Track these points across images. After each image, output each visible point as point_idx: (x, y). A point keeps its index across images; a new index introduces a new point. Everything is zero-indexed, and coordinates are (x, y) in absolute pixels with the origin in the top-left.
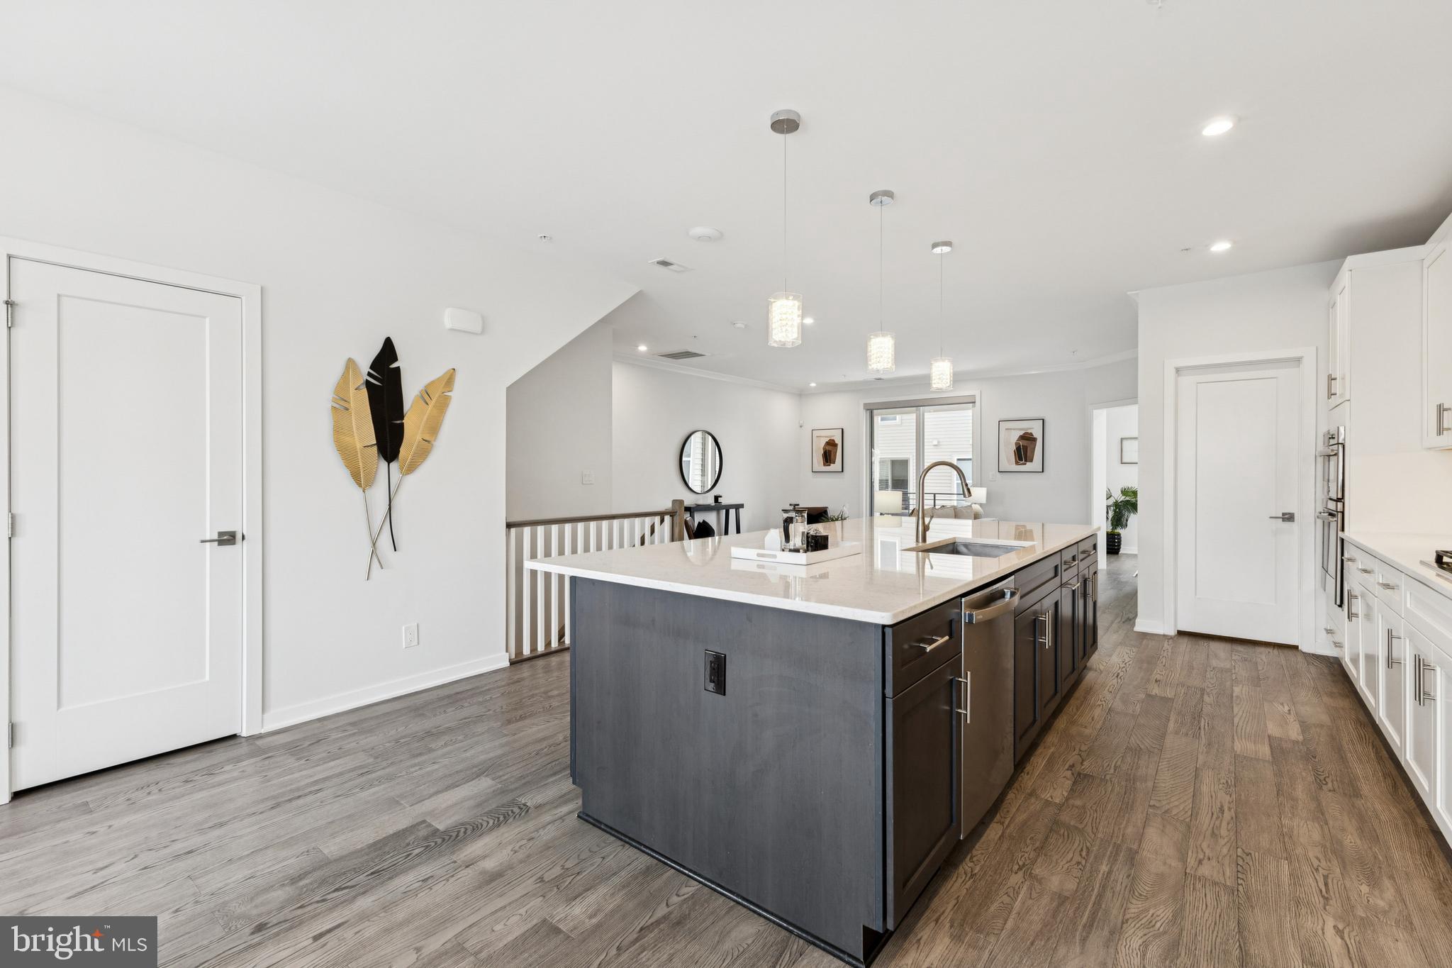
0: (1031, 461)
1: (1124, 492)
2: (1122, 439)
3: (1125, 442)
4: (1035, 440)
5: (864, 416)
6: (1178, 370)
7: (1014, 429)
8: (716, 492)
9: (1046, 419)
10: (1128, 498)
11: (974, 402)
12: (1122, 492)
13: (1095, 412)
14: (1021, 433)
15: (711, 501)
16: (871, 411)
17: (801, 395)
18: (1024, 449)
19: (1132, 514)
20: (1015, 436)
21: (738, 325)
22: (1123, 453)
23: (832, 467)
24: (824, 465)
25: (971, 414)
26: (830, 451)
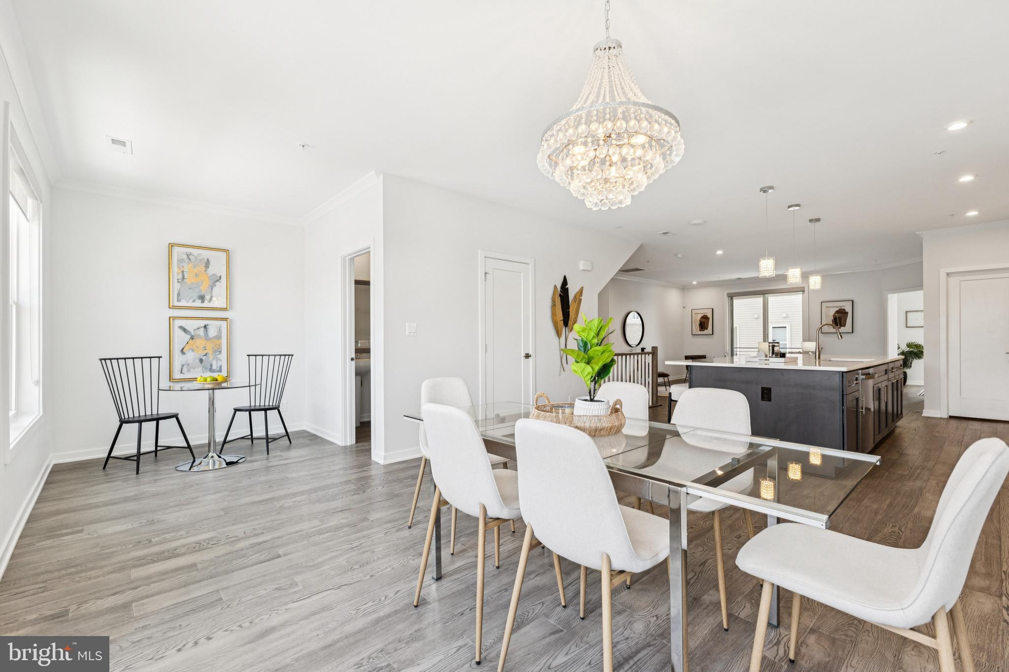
0: (844, 326)
1: (909, 345)
2: (907, 312)
3: (909, 314)
4: (847, 313)
5: (726, 300)
6: (948, 274)
7: (832, 307)
8: (641, 346)
9: (855, 301)
10: (911, 350)
11: (804, 291)
12: (907, 345)
13: (890, 296)
14: (837, 309)
15: (640, 351)
16: (731, 297)
17: (685, 289)
18: (840, 319)
19: (915, 360)
20: (832, 312)
21: (679, 256)
22: (908, 320)
23: (706, 332)
24: (700, 330)
25: (801, 298)
26: (704, 322)
